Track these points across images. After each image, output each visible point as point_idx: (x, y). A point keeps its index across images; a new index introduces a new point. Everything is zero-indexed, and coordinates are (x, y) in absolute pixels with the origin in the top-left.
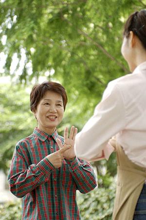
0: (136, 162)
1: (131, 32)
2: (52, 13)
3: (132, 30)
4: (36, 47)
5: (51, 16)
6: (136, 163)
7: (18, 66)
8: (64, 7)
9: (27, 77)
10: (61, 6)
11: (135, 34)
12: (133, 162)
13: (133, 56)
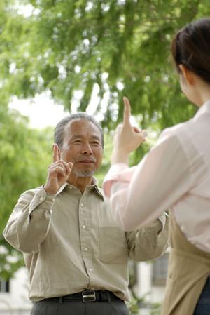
0: (197, 243)
1: (181, 66)
2: (147, 32)
3: (182, 63)
4: (125, 82)
5: (146, 37)
6: (198, 246)
7: (98, 109)
8: (165, 24)
9: (111, 125)
10: (161, 22)
11: (187, 68)
12: (193, 243)
13: (198, 96)
